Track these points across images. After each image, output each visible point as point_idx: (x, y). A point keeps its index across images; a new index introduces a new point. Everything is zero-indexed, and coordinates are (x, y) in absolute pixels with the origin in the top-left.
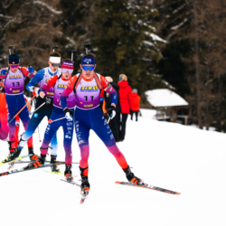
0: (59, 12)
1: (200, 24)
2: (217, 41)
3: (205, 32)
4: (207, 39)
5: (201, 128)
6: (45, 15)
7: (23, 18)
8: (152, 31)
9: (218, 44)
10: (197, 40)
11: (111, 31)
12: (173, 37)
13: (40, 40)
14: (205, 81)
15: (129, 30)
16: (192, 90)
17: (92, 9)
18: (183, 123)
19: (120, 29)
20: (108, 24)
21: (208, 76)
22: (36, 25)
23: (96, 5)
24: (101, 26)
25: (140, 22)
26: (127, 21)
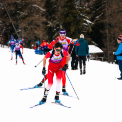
0: (44, 10)
1: (108, 15)
2: (116, 23)
3: (111, 19)
4: (112, 22)
5: (109, 63)
6: (38, 11)
7: (28, 12)
8: (87, 19)
9: (117, 24)
10: (107, 23)
11: (68, 19)
12: (96, 21)
13: (36, 23)
14: (111, 42)
15: (77, 18)
16: (105, 45)
17: (60, 8)
18: (101, 61)
19: (72, 18)
20: (67, 15)
21: (112, 39)
22: (34, 16)
23: (61, 7)
24: (64, 16)
25: (81, 14)
26: (76, 14)
